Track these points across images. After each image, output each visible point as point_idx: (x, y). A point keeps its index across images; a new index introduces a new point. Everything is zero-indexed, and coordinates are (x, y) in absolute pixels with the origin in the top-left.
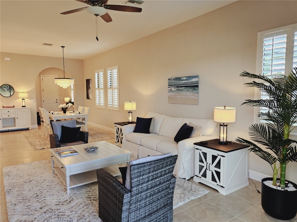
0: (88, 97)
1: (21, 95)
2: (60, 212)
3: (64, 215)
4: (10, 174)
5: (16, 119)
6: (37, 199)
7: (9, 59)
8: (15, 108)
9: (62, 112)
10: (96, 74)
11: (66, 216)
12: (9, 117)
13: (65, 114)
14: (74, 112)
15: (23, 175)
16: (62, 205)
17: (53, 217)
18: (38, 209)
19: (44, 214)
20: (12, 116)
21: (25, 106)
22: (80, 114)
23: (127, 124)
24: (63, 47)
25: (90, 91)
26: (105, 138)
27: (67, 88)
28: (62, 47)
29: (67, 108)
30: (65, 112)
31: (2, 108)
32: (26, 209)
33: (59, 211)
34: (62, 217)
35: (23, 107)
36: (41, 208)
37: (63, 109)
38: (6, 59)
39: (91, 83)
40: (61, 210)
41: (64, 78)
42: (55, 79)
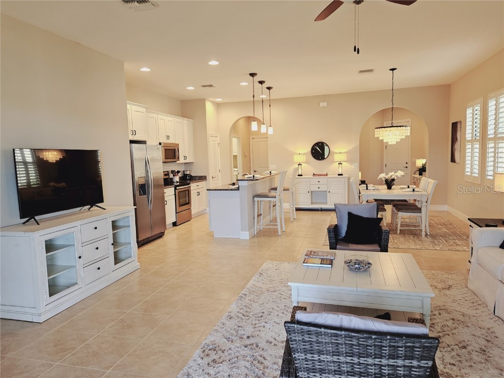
0: (453, 160)
1: (337, 158)
2: (261, 356)
3: (262, 363)
4: (264, 274)
5: (328, 192)
6: (257, 322)
7: (325, 104)
8: (328, 176)
9: (386, 187)
10: (469, 111)
11: (261, 367)
12: (319, 190)
13: (389, 190)
14: (409, 187)
15: (274, 279)
16: (275, 345)
17: (248, 358)
18: (245, 337)
19: (243, 347)
20: (323, 188)
21: (342, 175)
22: (415, 193)
23: (496, 226)
24: (393, 70)
25: (457, 146)
26: (459, 248)
27: (395, 143)
28: (391, 70)
29: (393, 180)
30: (389, 188)
31: (312, 176)
32: (235, 329)
33: (261, 353)
34: (258, 365)
35: (339, 175)
36: (248, 337)
37: (386, 181)
38: (322, 104)
39: (459, 129)
40: (265, 354)
41: (392, 126)
42: (376, 128)
